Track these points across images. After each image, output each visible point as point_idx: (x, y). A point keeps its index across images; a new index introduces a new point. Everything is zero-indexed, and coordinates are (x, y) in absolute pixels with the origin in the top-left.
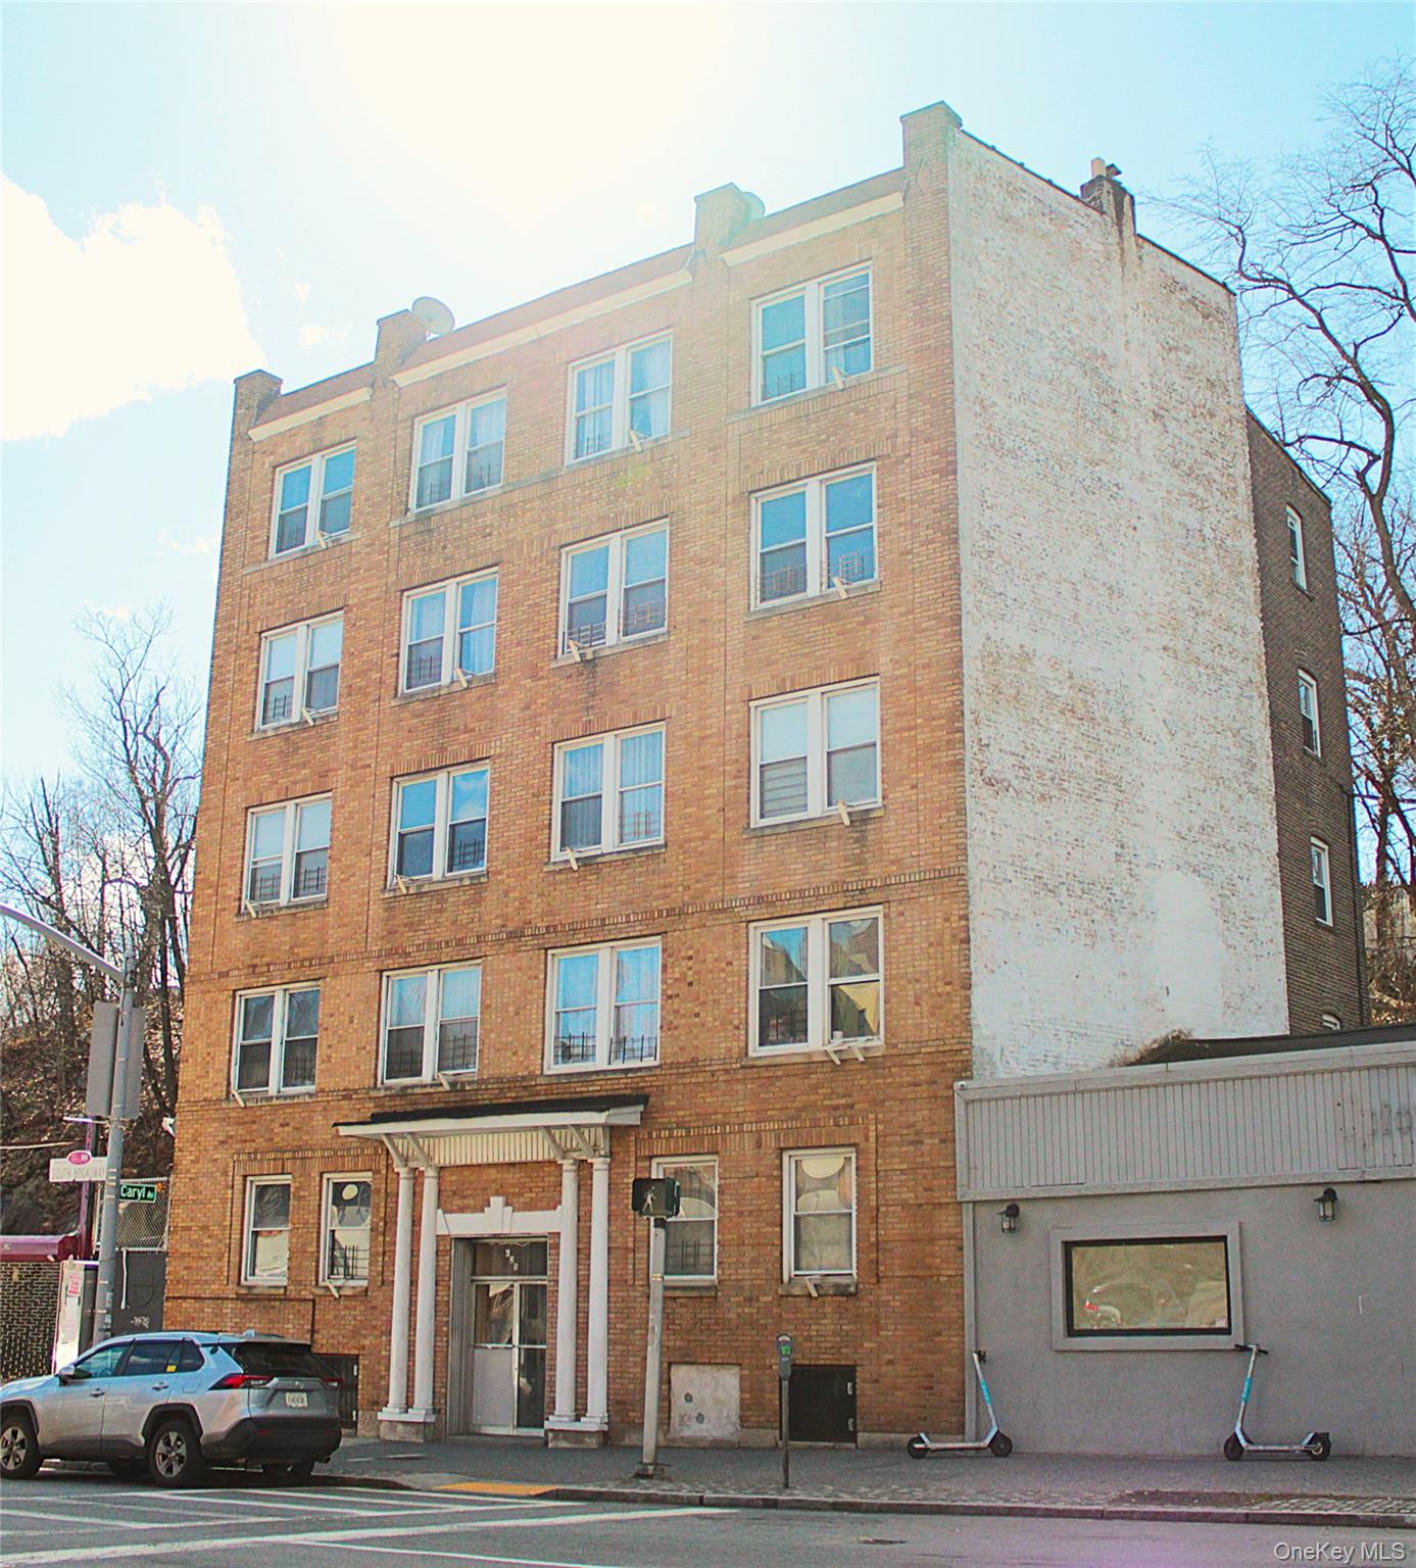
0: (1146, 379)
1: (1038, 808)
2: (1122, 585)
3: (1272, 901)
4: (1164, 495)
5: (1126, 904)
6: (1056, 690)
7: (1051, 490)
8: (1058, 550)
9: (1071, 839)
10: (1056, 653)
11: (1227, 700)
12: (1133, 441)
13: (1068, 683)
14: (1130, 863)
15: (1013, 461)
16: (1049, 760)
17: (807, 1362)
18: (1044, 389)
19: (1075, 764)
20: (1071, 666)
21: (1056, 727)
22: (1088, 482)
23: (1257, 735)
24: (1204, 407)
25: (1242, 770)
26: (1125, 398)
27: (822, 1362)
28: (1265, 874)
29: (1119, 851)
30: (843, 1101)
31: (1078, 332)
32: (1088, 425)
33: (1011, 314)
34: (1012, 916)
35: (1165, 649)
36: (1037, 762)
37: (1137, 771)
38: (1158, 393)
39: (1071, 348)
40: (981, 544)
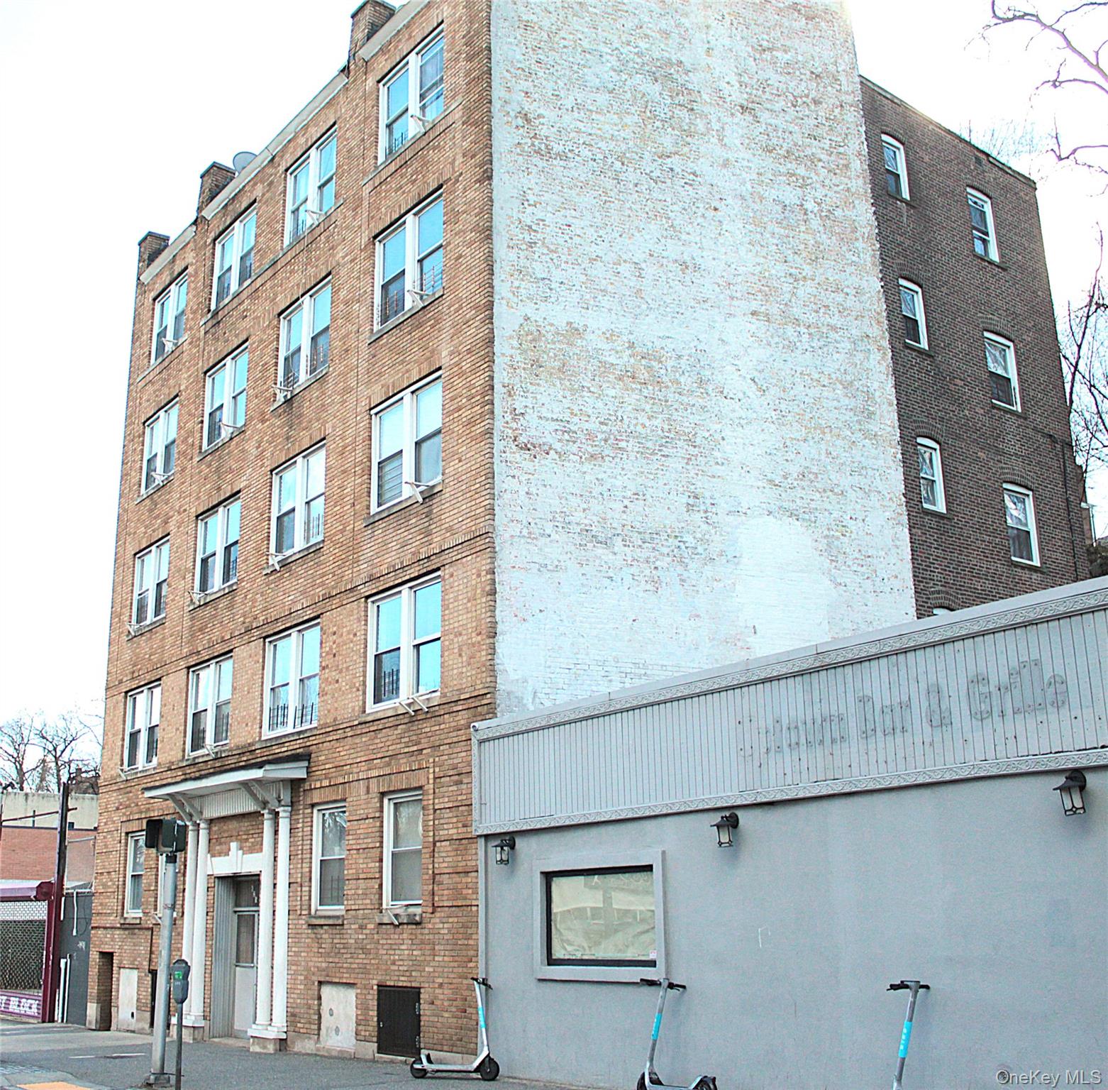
0: (734, 80)
1: (587, 467)
2: (699, 261)
3: (895, 538)
4: (755, 176)
5: (700, 550)
6: (612, 360)
7: (609, 183)
8: (617, 235)
9: (629, 494)
10: (613, 326)
11: (836, 356)
12: (714, 133)
13: (629, 352)
14: (706, 512)
15: (562, 163)
16: (601, 423)
17: (392, 984)
18: (603, 99)
19: (636, 425)
20: (631, 337)
21: (612, 392)
22: (656, 174)
23: (876, 385)
24: (807, 96)
25: (856, 419)
26: (705, 97)
27: (400, 984)
28: (888, 514)
29: (691, 501)
30: (415, 748)
31: (647, 46)
32: (658, 124)
33: (564, 39)
34: (549, 567)
35: (754, 313)
36: (586, 426)
37: (718, 427)
38: (747, 90)
39: (639, 60)
40: (521, 236)
